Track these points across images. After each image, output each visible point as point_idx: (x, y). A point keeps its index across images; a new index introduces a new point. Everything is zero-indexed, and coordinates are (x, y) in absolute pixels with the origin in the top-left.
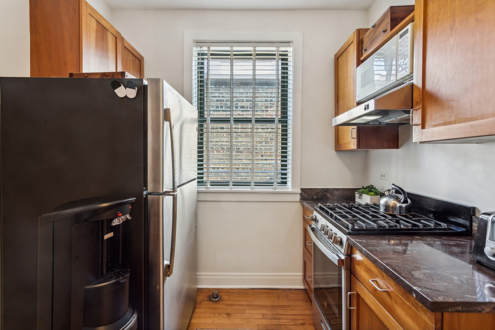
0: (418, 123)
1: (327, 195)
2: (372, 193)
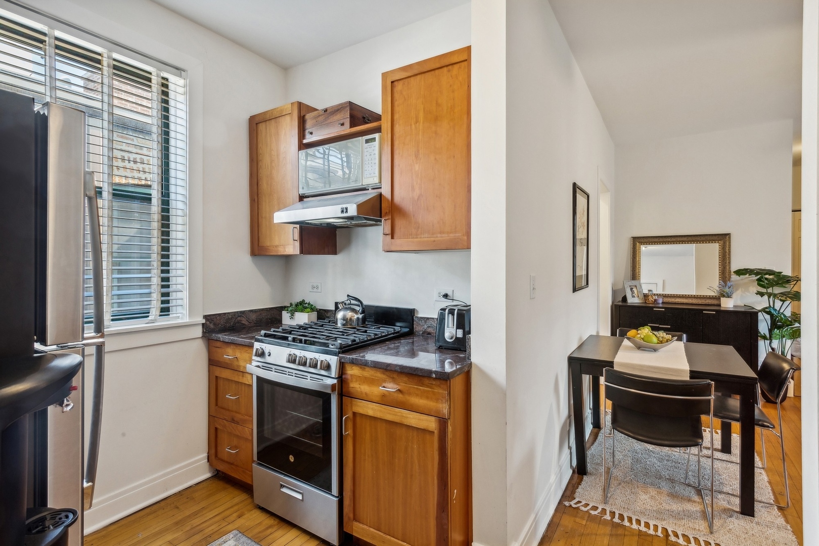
0: (388, 233)
1: (241, 321)
2: (309, 310)
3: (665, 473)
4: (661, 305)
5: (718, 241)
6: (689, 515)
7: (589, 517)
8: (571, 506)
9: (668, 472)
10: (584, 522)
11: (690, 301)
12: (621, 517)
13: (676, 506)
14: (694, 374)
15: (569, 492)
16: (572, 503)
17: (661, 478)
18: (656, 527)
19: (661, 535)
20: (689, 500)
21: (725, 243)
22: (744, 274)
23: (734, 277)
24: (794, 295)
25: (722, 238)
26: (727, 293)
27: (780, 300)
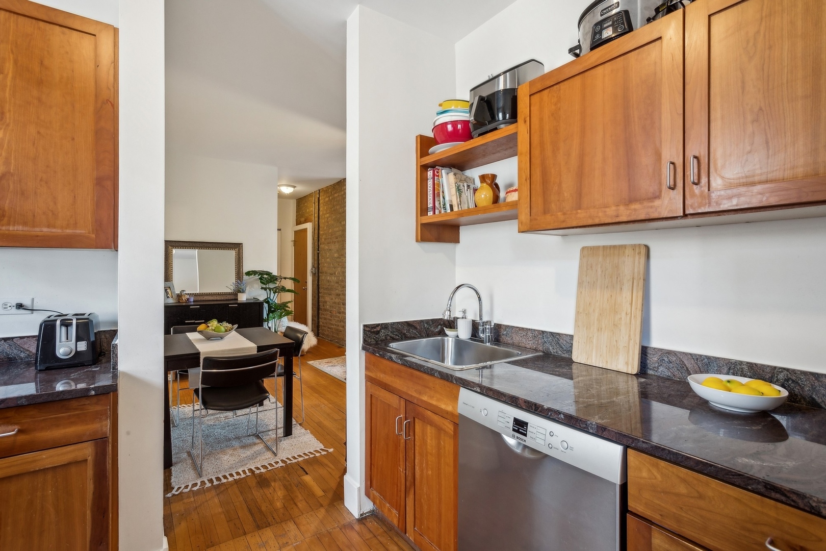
3: (231, 435)
4: (192, 303)
5: (235, 249)
6: (259, 454)
7: (193, 494)
8: (174, 495)
9: (233, 434)
10: (192, 499)
11: (218, 298)
12: (218, 479)
13: (248, 452)
14: (260, 349)
15: (168, 487)
16: (174, 492)
17: (230, 440)
18: (244, 472)
19: (250, 474)
20: (255, 444)
21: (239, 250)
22: (252, 275)
23: (245, 277)
24: (282, 288)
25: (237, 247)
26: (243, 290)
27: (274, 293)
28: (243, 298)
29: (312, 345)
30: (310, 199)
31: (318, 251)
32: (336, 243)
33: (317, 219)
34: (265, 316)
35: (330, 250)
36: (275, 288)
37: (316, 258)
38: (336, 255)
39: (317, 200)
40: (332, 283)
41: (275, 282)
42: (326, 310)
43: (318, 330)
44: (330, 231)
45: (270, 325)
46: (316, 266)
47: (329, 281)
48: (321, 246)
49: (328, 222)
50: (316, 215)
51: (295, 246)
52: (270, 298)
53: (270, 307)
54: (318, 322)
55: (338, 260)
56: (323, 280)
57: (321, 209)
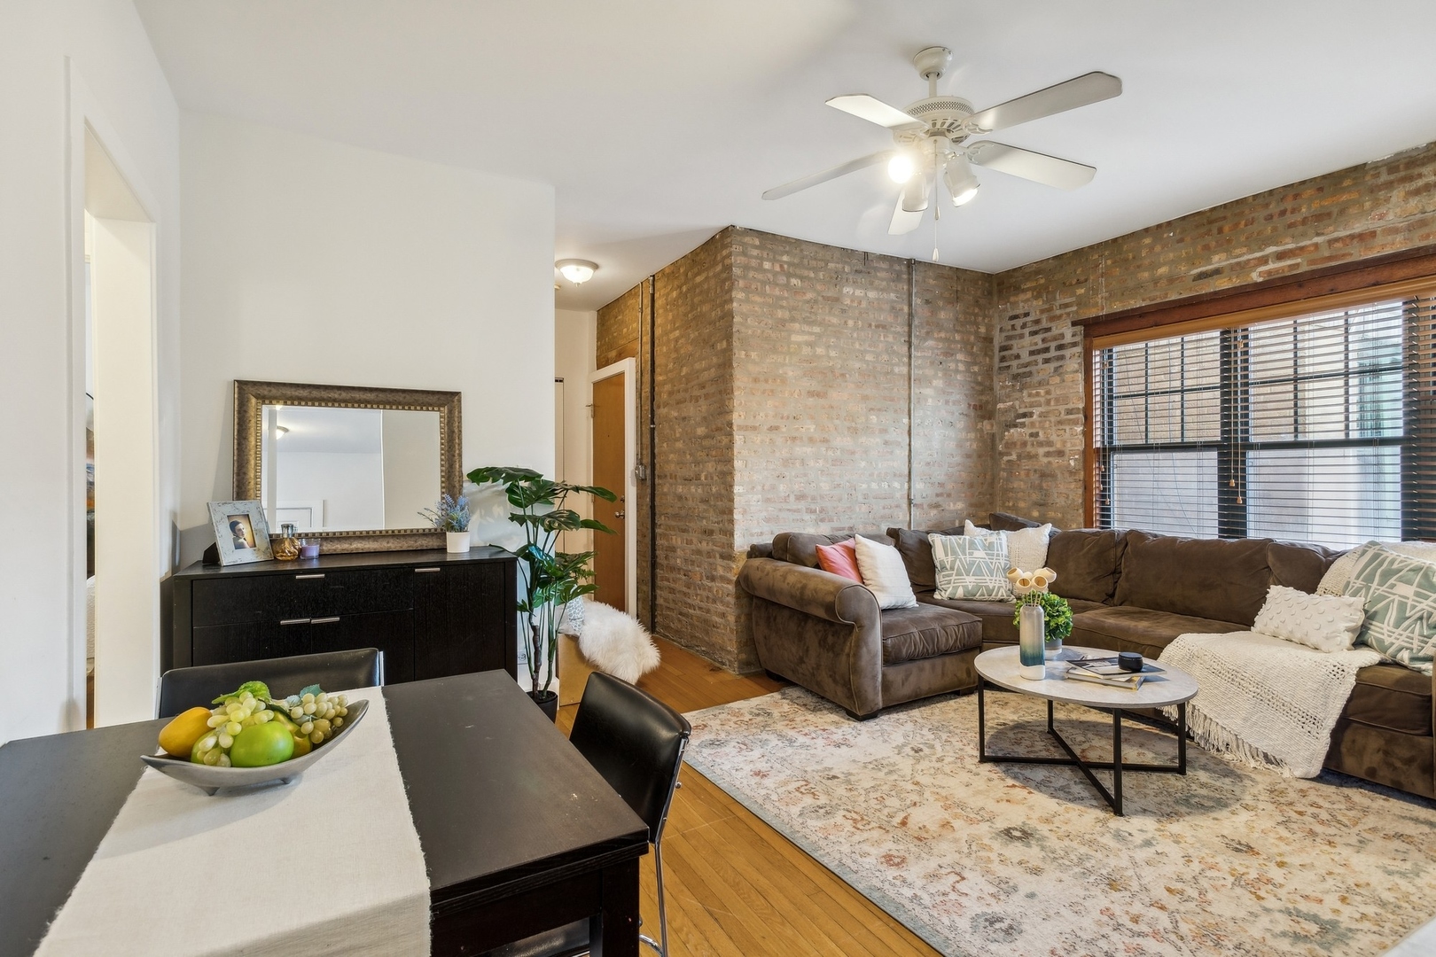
4: (315, 564)
5: (438, 406)
11: (383, 545)
21: (451, 412)
22: (485, 479)
23: (469, 487)
24: (568, 518)
25: (446, 401)
26: (459, 522)
27: (546, 530)
28: (459, 546)
29: (647, 669)
30: (631, 302)
31: (653, 423)
32: (702, 402)
33: (648, 347)
34: (522, 595)
35: (684, 419)
36: (549, 516)
37: (647, 440)
38: (701, 431)
39: (647, 301)
40: (690, 502)
41: (550, 499)
42: (673, 569)
43: (653, 617)
44: (685, 371)
45: (536, 621)
46: (647, 460)
47: (680, 498)
48: (661, 412)
49: (676, 350)
50: (647, 339)
51: (594, 416)
52: (535, 545)
53: (536, 569)
54: (654, 597)
55: (706, 443)
56: (665, 494)
57: (658, 321)
